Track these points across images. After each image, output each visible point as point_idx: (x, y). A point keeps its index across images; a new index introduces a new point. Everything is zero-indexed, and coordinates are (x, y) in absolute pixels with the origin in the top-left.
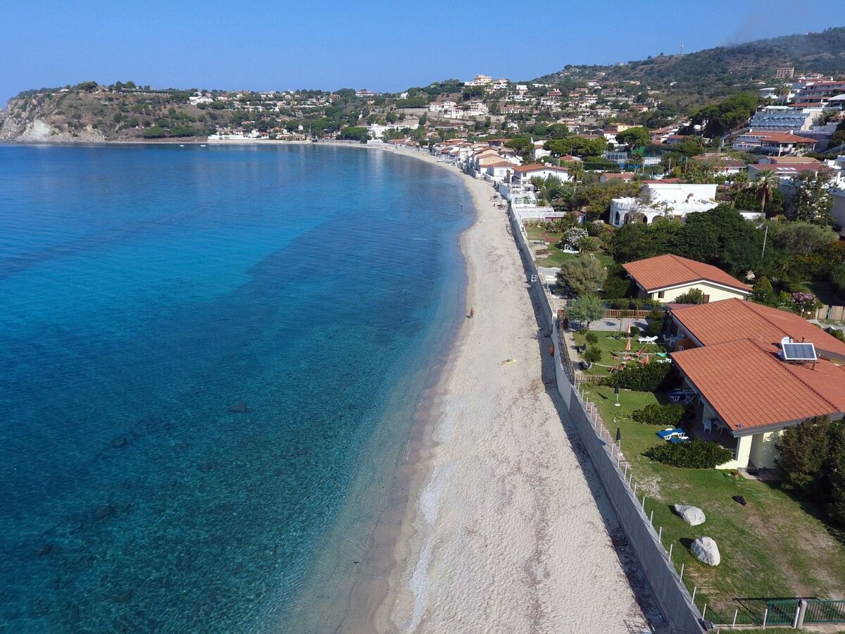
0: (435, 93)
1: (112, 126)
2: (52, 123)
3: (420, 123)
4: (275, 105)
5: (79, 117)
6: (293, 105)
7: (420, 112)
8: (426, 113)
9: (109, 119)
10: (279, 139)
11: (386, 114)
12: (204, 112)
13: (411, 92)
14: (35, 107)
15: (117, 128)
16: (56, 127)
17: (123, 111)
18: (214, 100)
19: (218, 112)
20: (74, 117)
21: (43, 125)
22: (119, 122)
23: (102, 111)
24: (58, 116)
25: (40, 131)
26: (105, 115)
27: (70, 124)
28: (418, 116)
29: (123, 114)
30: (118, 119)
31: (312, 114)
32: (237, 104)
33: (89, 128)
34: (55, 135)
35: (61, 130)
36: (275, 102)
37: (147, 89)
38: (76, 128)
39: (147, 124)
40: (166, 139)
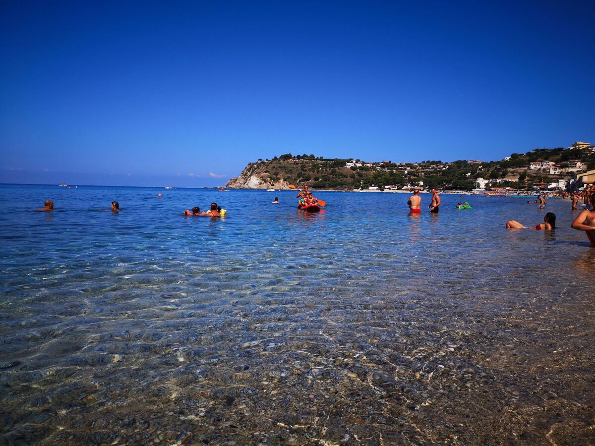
0: (536, 156)
1: (295, 180)
2: (261, 177)
3: (519, 179)
4: (405, 169)
5: (276, 174)
6: (419, 169)
7: (521, 170)
8: (526, 171)
9: (293, 176)
10: (404, 190)
11: (490, 172)
12: (354, 172)
13: (514, 156)
14: (255, 169)
15: (298, 181)
16: (263, 180)
17: (303, 171)
18: (363, 165)
19: (364, 172)
20: (274, 174)
21: (256, 178)
22: (300, 178)
23: (291, 170)
24: (265, 174)
25: (254, 182)
26: (292, 173)
27: (271, 178)
28: (518, 173)
29: (303, 173)
30: (299, 175)
31: (431, 175)
32: (378, 168)
33: (282, 181)
34: (262, 185)
35: (266, 181)
36: (405, 167)
37: (321, 159)
38: (274, 180)
39: (316, 179)
40: (326, 189)
